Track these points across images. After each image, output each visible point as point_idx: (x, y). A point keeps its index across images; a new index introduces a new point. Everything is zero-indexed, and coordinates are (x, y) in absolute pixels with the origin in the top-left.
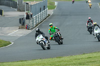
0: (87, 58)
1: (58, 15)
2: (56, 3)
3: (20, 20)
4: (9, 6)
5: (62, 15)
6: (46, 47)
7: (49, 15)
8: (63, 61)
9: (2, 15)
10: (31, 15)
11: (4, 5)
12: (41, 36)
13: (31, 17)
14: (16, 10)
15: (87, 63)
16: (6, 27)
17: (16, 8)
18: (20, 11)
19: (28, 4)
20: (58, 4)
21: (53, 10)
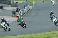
0: (52, 34)
1: (35, 9)
2: (34, 2)
3: (13, 12)
4: (7, 4)
5: (37, 9)
6: (7, 29)
7: (30, 9)
8: (38, 35)
9: (2, 9)
10: (19, 9)
11: (3, 3)
12: (4, 23)
13: (19, 10)
14: (11, 6)
15: (52, 37)
16: (5, 16)
17: (10, 5)
18: (13, 7)
19: (17, 3)
20: (35, 3)
21: (32, 6)
